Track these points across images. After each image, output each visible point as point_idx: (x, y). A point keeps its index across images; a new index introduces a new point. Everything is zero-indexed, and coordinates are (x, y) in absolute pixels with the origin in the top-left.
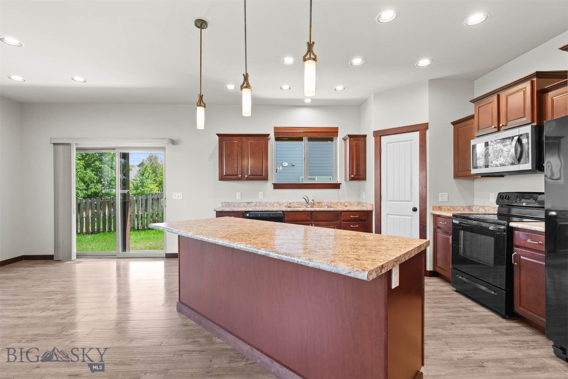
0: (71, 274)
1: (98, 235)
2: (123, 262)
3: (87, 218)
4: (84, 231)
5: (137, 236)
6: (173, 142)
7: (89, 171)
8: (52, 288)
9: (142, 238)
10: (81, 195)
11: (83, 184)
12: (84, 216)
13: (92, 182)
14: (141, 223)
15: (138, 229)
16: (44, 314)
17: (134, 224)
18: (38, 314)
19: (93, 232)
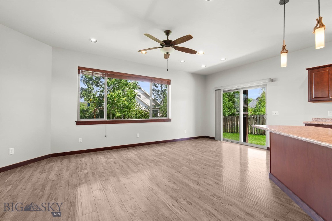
0: (220, 147)
1: (234, 134)
2: (243, 147)
3: (229, 125)
4: (228, 131)
5: (253, 137)
6: (272, 80)
7: (230, 102)
8: (213, 150)
9: (256, 139)
10: (227, 114)
11: (228, 109)
12: (228, 124)
13: (232, 108)
14: (256, 131)
15: (254, 134)
16: (210, 158)
17: (252, 131)
18: (208, 157)
19: (232, 132)
